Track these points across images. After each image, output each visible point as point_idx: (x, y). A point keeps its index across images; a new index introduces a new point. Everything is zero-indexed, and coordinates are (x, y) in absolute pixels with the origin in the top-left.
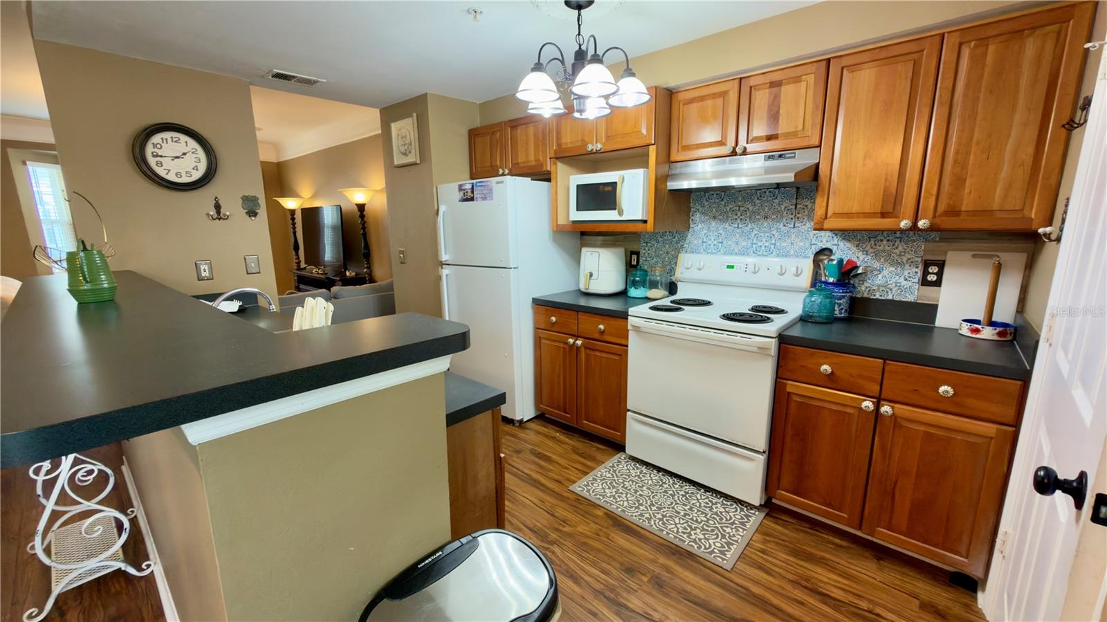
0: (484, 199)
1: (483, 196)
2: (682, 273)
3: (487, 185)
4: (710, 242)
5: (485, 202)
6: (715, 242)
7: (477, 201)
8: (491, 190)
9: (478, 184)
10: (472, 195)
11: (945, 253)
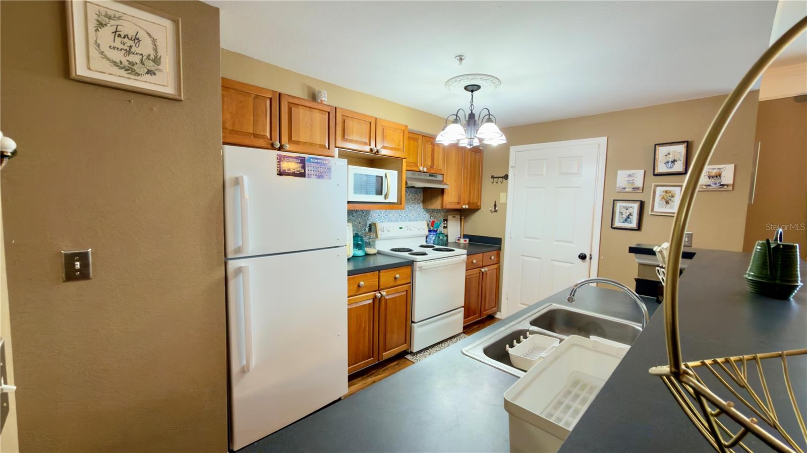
0: (320, 177)
1: (318, 173)
2: (381, 235)
3: (325, 164)
4: (381, 215)
5: (320, 180)
6: (384, 215)
7: (309, 177)
8: (330, 169)
9: (312, 160)
10: (303, 171)
11: (447, 217)
